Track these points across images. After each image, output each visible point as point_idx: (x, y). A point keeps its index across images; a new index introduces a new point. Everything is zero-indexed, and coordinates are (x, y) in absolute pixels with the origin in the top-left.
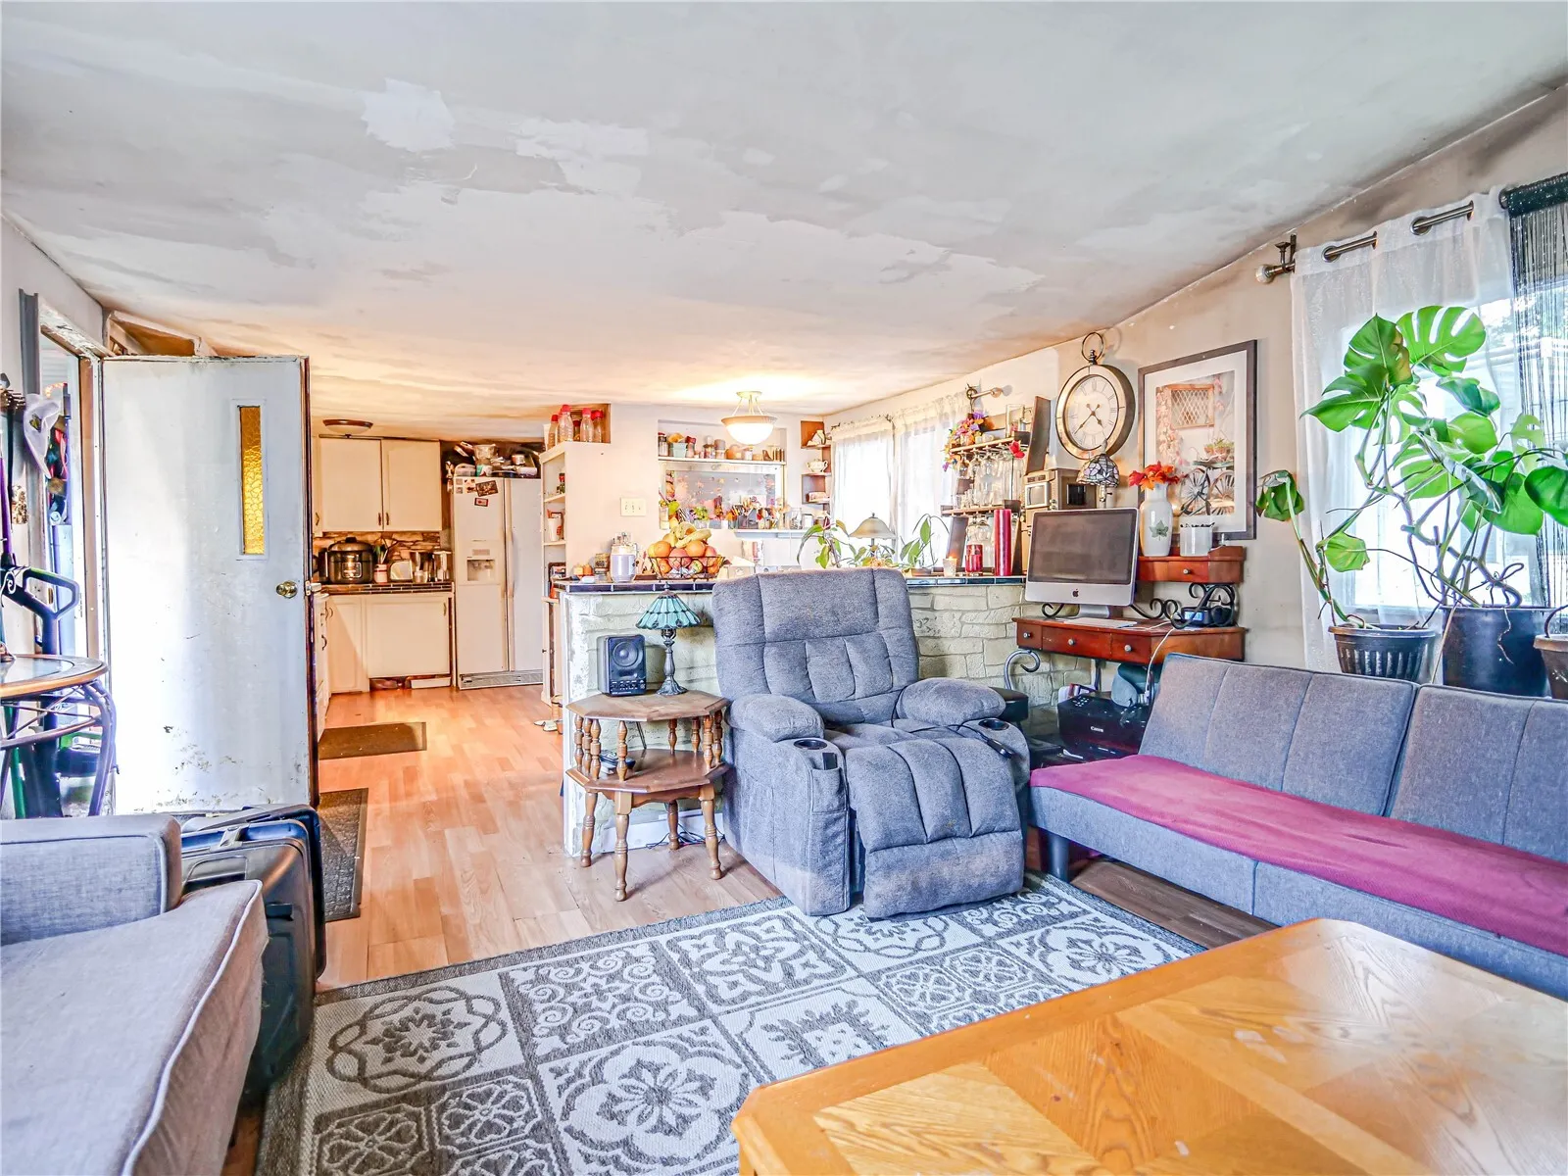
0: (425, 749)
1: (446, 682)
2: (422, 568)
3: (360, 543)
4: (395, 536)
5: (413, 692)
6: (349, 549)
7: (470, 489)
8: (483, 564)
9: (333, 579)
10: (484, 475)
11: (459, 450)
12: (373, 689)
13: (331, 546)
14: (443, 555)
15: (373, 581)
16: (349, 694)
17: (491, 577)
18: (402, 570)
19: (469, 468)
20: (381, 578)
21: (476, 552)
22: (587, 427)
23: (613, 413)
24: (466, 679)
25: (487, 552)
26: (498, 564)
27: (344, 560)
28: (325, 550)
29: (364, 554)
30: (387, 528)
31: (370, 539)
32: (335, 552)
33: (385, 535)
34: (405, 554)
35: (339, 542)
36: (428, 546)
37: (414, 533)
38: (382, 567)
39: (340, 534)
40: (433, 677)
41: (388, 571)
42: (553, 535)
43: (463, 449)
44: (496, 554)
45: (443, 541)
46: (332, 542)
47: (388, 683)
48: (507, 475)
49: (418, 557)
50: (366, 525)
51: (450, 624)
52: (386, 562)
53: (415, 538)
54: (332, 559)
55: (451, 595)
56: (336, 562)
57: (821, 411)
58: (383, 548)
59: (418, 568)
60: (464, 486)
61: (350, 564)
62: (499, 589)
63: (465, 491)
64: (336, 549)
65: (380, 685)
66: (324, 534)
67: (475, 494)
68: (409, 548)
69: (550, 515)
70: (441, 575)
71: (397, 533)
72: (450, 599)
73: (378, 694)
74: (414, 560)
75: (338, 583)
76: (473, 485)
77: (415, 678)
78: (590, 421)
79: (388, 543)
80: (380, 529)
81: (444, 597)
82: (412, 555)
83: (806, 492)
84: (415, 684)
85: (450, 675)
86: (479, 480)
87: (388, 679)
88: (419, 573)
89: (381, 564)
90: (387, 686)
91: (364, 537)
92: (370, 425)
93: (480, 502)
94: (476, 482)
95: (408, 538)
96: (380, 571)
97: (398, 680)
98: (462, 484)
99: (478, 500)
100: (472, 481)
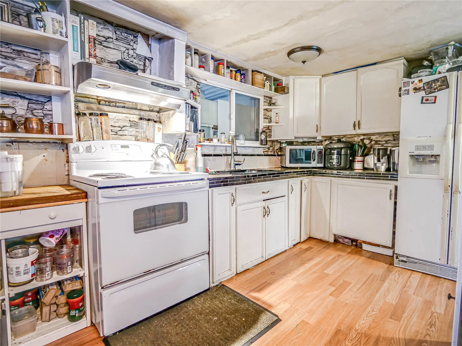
1: (389, 253)
2: (380, 161)
3: (343, 142)
4: (373, 137)
5: (363, 252)
7: (416, 89)
8: (428, 159)
10: (438, 73)
12: (336, 241)
16: (320, 240)
20: (358, 166)
21: (418, 148)
24: (400, 258)
25: (431, 147)
26: (444, 160)
27: (331, 154)
29: (346, 150)
30: (359, 132)
37: (386, 134)
38: (359, 158)
40: (378, 246)
41: (363, 162)
44: (441, 150)
47: (345, 240)
51: (395, 207)
52: (362, 155)
55: (396, 183)
58: (361, 145)
60: (411, 87)
61: (335, 156)
63: (411, 92)
65: (341, 240)
66: (322, 137)
67: (422, 93)
72: (396, 187)
75: (328, 168)
76: (420, 85)
77: (365, 242)
79: (365, 142)
84: (364, 247)
85: (393, 247)
86: (426, 79)
87: (347, 238)
88: (378, 164)
89: (358, 157)
90: (344, 242)
91: (353, 139)
92: (319, 50)
93: (427, 100)
94: (424, 81)
95: (382, 138)
96: (358, 161)
97: (353, 240)
98: (409, 86)
99: (424, 98)
100: (419, 81)
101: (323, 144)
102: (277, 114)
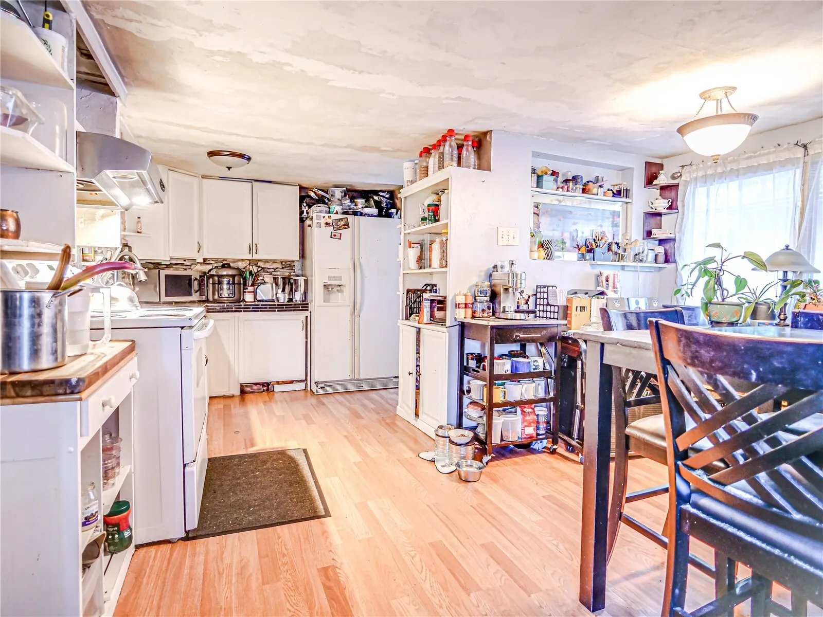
0: (328, 514)
1: (301, 386)
2: (283, 290)
3: (233, 268)
4: (260, 264)
5: (276, 395)
6: (225, 273)
7: (327, 224)
8: (335, 289)
9: (211, 299)
10: (337, 213)
11: (312, 194)
12: (243, 392)
13: (210, 270)
14: (301, 280)
15: (244, 301)
16: (224, 397)
17: (343, 299)
18: (266, 292)
19: (323, 207)
20: (249, 298)
21: (330, 278)
22: (469, 154)
23: (494, 139)
24: (320, 386)
25: (340, 278)
26: (347, 290)
27: (220, 283)
28: (205, 273)
29: (236, 278)
30: (256, 257)
31: (241, 265)
32: (213, 275)
33: (252, 262)
34: (269, 279)
35: (216, 267)
36: (286, 273)
37: (274, 261)
38: (250, 289)
39: (217, 260)
40: (292, 382)
41: (255, 293)
42: (413, 263)
43: (315, 193)
44: (347, 280)
45: (297, 269)
46: (210, 267)
47: (255, 387)
48: (355, 213)
49: (280, 281)
50: (238, 253)
51: (306, 338)
52: (253, 285)
53: (275, 266)
54: (211, 281)
55: (307, 313)
56: (214, 284)
57: (663, 152)
58: (251, 273)
59: (280, 291)
60: (323, 221)
61: (225, 286)
62: (349, 310)
63: (323, 225)
64: (213, 272)
65: (249, 389)
66: (205, 260)
67: (331, 229)
68: (271, 274)
69: (411, 245)
70: (298, 297)
71: (261, 261)
72: (307, 317)
73: (249, 397)
74: (277, 284)
75: (215, 301)
76: (330, 221)
77: (278, 383)
78: (470, 148)
79: (255, 269)
80: (250, 257)
81: (301, 315)
82: (275, 279)
83: (647, 229)
84: (277, 388)
85: (306, 380)
86: (334, 217)
87: (256, 384)
88: (280, 295)
89: (249, 286)
90: (254, 390)
91: (236, 264)
92: (249, 159)
93: (335, 236)
94: (333, 218)
95: (270, 265)
96: (248, 292)
97: (263, 384)
98: (321, 220)
99: (333, 234)
100: (329, 217)
101: (192, 268)
102: (139, 218)
